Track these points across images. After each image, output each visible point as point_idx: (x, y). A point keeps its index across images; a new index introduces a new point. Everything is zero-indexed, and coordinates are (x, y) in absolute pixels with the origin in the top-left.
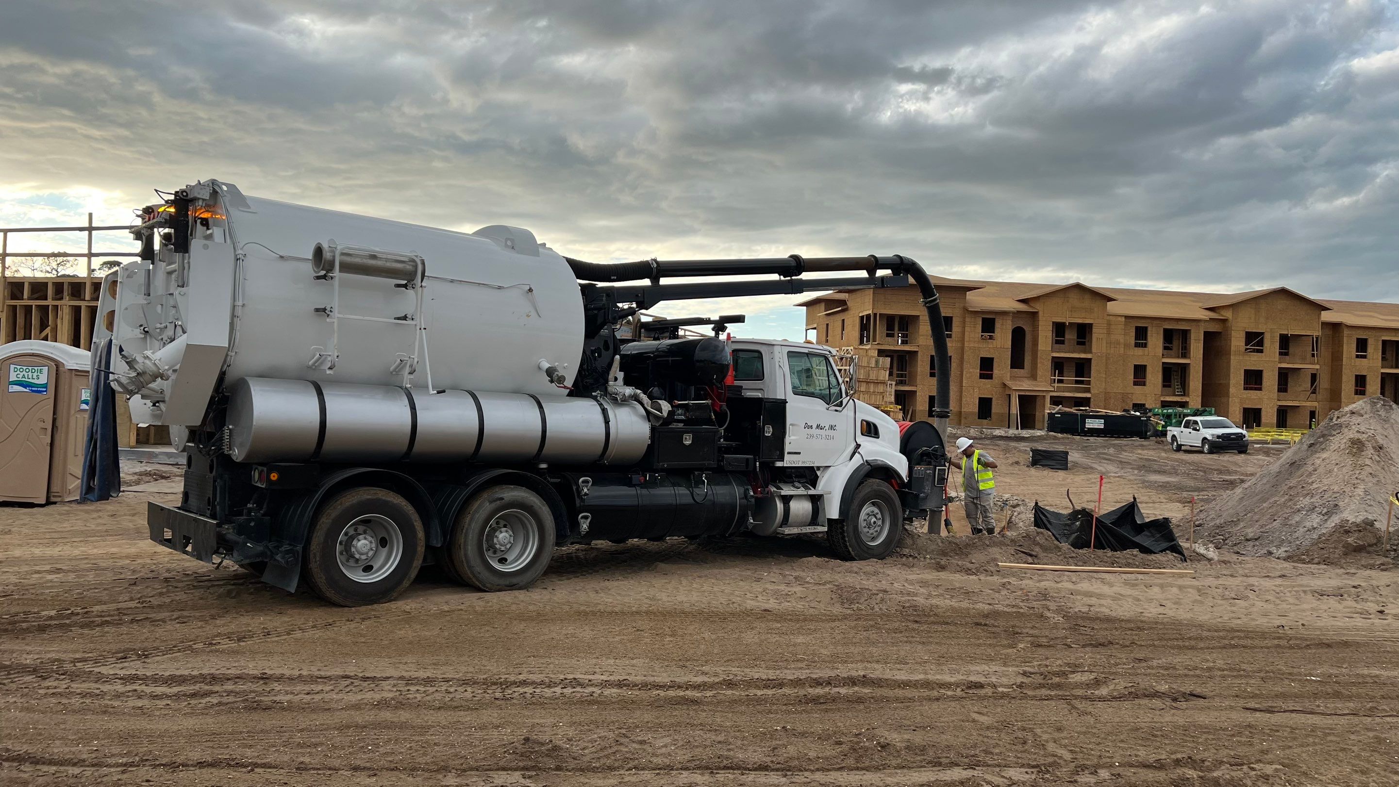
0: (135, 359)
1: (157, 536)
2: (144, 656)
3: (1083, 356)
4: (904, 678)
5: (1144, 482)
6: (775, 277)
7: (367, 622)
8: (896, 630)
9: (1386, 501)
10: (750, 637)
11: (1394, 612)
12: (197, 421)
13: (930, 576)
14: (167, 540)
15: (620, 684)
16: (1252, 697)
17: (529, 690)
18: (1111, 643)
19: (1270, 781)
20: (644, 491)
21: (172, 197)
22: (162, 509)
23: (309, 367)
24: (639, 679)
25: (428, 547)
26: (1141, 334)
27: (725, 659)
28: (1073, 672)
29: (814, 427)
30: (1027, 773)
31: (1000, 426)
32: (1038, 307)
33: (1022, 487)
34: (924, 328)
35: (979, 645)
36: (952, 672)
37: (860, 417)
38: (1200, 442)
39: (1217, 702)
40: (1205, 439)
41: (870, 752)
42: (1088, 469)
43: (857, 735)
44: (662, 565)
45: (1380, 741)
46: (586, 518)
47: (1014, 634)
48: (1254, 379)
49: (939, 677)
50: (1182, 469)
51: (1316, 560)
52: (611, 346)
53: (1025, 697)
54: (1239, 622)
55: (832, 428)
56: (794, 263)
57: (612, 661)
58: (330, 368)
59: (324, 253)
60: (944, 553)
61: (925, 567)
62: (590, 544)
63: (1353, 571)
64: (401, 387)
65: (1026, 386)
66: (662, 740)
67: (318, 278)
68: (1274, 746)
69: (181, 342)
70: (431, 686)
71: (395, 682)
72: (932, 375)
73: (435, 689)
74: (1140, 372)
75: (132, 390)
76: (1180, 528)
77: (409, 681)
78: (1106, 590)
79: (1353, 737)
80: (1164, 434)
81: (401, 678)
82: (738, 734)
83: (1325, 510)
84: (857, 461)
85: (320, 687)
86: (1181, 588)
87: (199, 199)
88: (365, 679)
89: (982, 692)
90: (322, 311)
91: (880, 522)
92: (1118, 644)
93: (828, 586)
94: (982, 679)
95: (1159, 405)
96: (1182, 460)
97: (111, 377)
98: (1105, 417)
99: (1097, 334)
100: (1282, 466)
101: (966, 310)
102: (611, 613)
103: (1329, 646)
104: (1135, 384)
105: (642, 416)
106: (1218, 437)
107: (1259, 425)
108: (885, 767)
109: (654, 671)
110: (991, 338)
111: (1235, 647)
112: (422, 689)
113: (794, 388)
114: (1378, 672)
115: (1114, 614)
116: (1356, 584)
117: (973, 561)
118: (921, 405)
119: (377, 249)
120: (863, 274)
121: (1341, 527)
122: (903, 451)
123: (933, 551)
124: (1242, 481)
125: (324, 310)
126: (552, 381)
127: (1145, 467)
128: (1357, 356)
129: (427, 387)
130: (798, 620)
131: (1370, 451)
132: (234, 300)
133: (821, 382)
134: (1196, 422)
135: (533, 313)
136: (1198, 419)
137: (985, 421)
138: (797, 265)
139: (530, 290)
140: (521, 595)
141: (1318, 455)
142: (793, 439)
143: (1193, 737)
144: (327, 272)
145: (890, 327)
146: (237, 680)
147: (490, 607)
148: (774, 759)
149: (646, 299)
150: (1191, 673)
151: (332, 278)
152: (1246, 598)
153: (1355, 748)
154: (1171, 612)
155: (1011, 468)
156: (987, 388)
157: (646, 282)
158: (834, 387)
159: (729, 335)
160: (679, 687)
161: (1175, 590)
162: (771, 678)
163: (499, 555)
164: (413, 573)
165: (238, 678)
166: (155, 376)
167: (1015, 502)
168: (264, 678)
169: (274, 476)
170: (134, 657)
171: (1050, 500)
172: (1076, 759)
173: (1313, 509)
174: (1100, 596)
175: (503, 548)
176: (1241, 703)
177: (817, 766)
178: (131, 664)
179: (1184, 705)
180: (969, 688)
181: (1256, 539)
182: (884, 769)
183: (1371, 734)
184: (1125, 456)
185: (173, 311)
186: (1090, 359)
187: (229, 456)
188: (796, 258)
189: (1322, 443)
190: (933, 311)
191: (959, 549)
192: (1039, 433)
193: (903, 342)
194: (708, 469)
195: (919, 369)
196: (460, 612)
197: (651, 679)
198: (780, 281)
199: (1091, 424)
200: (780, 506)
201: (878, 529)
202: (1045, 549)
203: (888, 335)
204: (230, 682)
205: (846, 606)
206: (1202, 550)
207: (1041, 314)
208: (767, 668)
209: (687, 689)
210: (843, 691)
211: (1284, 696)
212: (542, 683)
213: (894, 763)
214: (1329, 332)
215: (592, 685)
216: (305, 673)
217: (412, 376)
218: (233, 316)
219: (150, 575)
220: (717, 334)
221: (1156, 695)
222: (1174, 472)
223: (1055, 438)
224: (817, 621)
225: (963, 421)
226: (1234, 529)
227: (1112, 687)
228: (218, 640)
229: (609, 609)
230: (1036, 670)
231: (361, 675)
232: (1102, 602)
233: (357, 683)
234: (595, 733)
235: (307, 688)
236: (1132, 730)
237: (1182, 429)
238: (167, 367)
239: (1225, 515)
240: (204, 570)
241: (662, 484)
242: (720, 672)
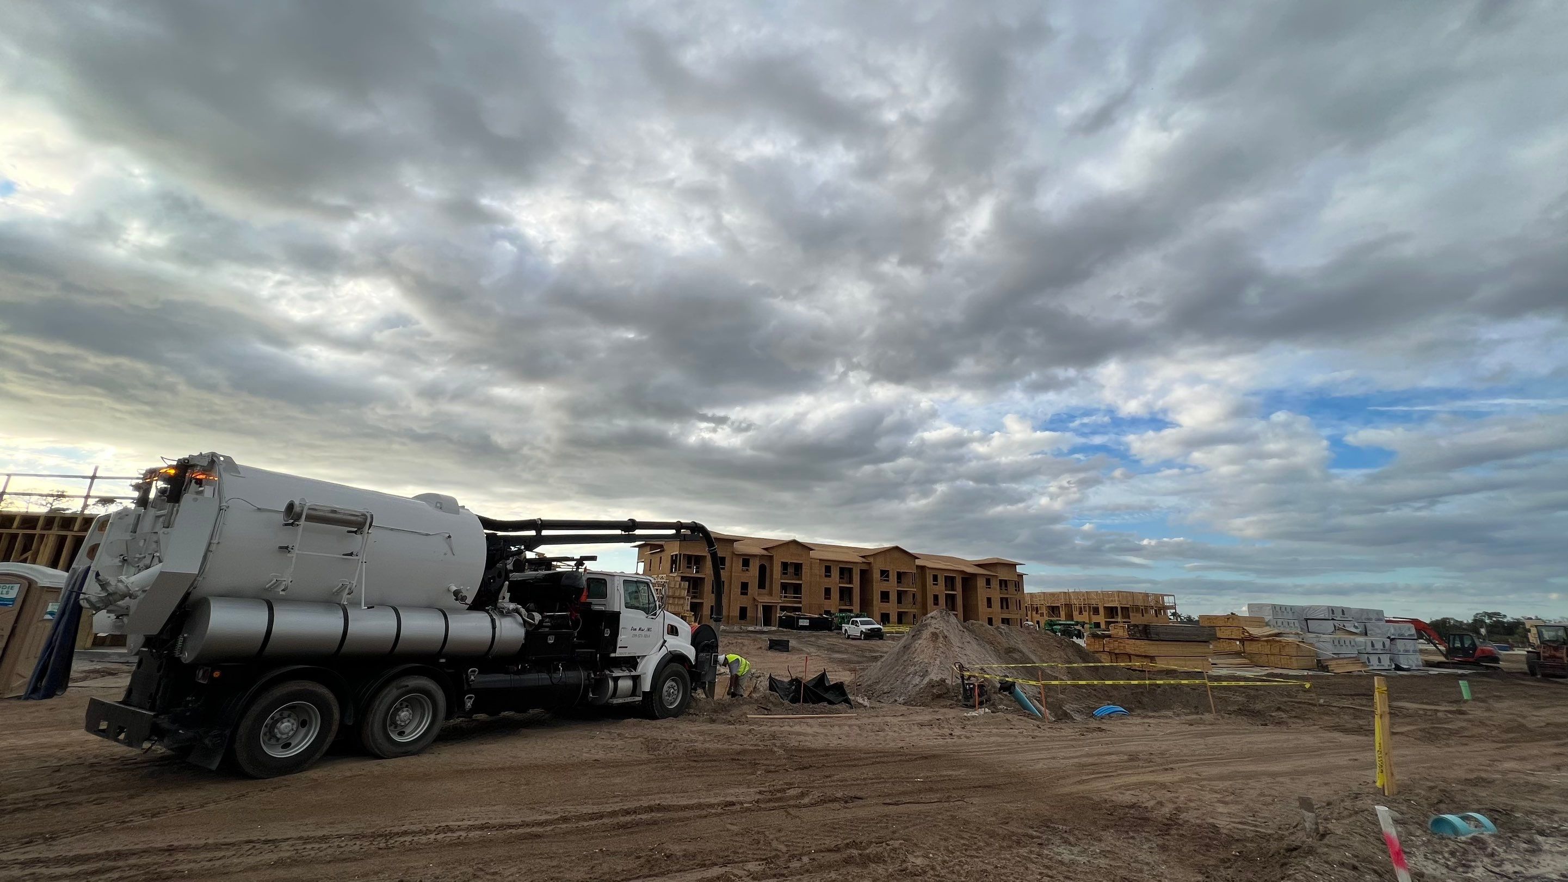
0: (109, 582)
1: (92, 727)
2: (52, 838)
3: (798, 582)
4: (685, 803)
5: (830, 658)
6: (618, 532)
7: (278, 791)
8: (682, 768)
9: (950, 667)
10: (583, 782)
11: (958, 734)
12: (155, 631)
13: (706, 727)
14: (103, 731)
15: (482, 827)
16: (887, 795)
17: (408, 838)
18: (811, 766)
19: (897, 852)
20: (517, 677)
21: (175, 463)
22: (103, 704)
23: (266, 590)
24: (498, 821)
25: (342, 724)
26: (828, 569)
27: (564, 800)
28: (789, 789)
29: (638, 629)
30: (759, 865)
31: (752, 624)
32: (773, 553)
33: (763, 664)
34: (709, 563)
35: (734, 774)
36: (716, 795)
37: (667, 622)
38: (859, 633)
39: (869, 801)
40: (862, 631)
41: (659, 861)
42: (800, 651)
43: (651, 850)
44: (524, 731)
45: (953, 817)
46: (470, 698)
47: (755, 765)
48: (885, 596)
49: (707, 800)
50: (851, 650)
51: (919, 704)
52: (503, 574)
53: (760, 809)
54: (880, 746)
55: (649, 630)
56: (631, 524)
57: (478, 809)
58: (283, 590)
59: (295, 507)
60: (715, 711)
61: (703, 722)
62: (471, 717)
63: (937, 709)
64: (339, 604)
65: (766, 600)
66: (510, 870)
67: (286, 525)
68: (899, 827)
69: (156, 569)
70: (326, 843)
71: (294, 842)
72: (713, 593)
73: (328, 845)
74: (828, 591)
75: (99, 607)
76: (849, 687)
77: (306, 840)
78: (809, 730)
79: (940, 817)
80: (841, 628)
81: (300, 838)
82: (567, 858)
83: (922, 674)
84: (664, 650)
85: (223, 854)
86: (850, 726)
87: (198, 465)
88: (266, 842)
89: (734, 808)
90: (285, 549)
91: (676, 692)
92: (814, 766)
93: (640, 739)
94: (734, 799)
95: (838, 612)
96: (850, 644)
97: (82, 596)
98: (810, 619)
99: (805, 570)
100: (900, 647)
101: (733, 553)
102: (482, 770)
103: (926, 758)
104: (825, 599)
105: (520, 624)
106: (869, 630)
107: (889, 623)
108: (669, 872)
109: (509, 814)
110: (747, 570)
111: (879, 763)
112: (317, 846)
113: (626, 603)
114: (951, 773)
115: (813, 746)
116: (938, 717)
117: (732, 715)
118: (706, 611)
119: (337, 506)
120: (673, 532)
121: (930, 683)
122: (692, 644)
123: (708, 710)
124: (881, 657)
125: (287, 548)
126: (457, 600)
127: (831, 649)
128: (934, 584)
129: (360, 604)
130: (617, 766)
131: (941, 639)
132: (211, 539)
133: (644, 600)
134: (857, 621)
135: (449, 552)
136: (858, 619)
137: (743, 621)
138: (632, 525)
139: (449, 537)
140: (412, 760)
141: (916, 642)
142: (623, 638)
143: (856, 827)
144: (295, 521)
145: (689, 562)
146: (142, 854)
147: (386, 771)
148: (592, 876)
149: (531, 543)
150: (855, 783)
151: (298, 525)
152: (883, 730)
153: (941, 824)
154: (845, 742)
155: (757, 651)
156: (744, 601)
157: (533, 533)
158: (652, 603)
159: (586, 568)
160: (528, 825)
161: (847, 728)
162: (595, 811)
163: (399, 729)
164: (325, 747)
165: (144, 852)
166: (123, 597)
167: (759, 674)
168: (171, 850)
169: (217, 674)
170: (40, 841)
171: (779, 672)
172: (789, 851)
173: (915, 674)
174: (805, 734)
175: (403, 724)
176: (881, 800)
177: (622, 878)
178: (36, 847)
179: (850, 805)
180: (726, 806)
181: (888, 693)
182: (668, 874)
183: (948, 814)
184: (821, 642)
185: (154, 546)
186: (801, 585)
187: (179, 658)
188: (632, 521)
189: (918, 635)
190: (714, 555)
191: (723, 708)
192: (774, 628)
193: (696, 572)
194: (563, 660)
195: (705, 589)
196: (360, 777)
197: (506, 821)
198: (622, 534)
199: (804, 623)
200: (611, 683)
201: (674, 697)
202: (775, 705)
203: (688, 567)
204: (134, 857)
205: (651, 753)
206: (861, 701)
207: (775, 557)
208: (593, 804)
209: (533, 826)
210: (644, 817)
211: (904, 793)
212: (421, 831)
213: (675, 868)
214: (919, 571)
215: (460, 830)
216: (210, 841)
217: (349, 596)
218: (208, 550)
219: (77, 762)
220: (578, 568)
221: (835, 800)
222: (846, 652)
223: (783, 632)
224: (630, 766)
226: (877, 687)
227: (811, 797)
228: (131, 817)
229: (480, 767)
230: (767, 789)
231: (263, 839)
232: (807, 738)
233: (258, 846)
234: (458, 870)
235: (210, 855)
236: (822, 826)
237: (850, 625)
238: (137, 589)
239: (872, 678)
240: (133, 753)
241: (529, 671)
242: (558, 810)
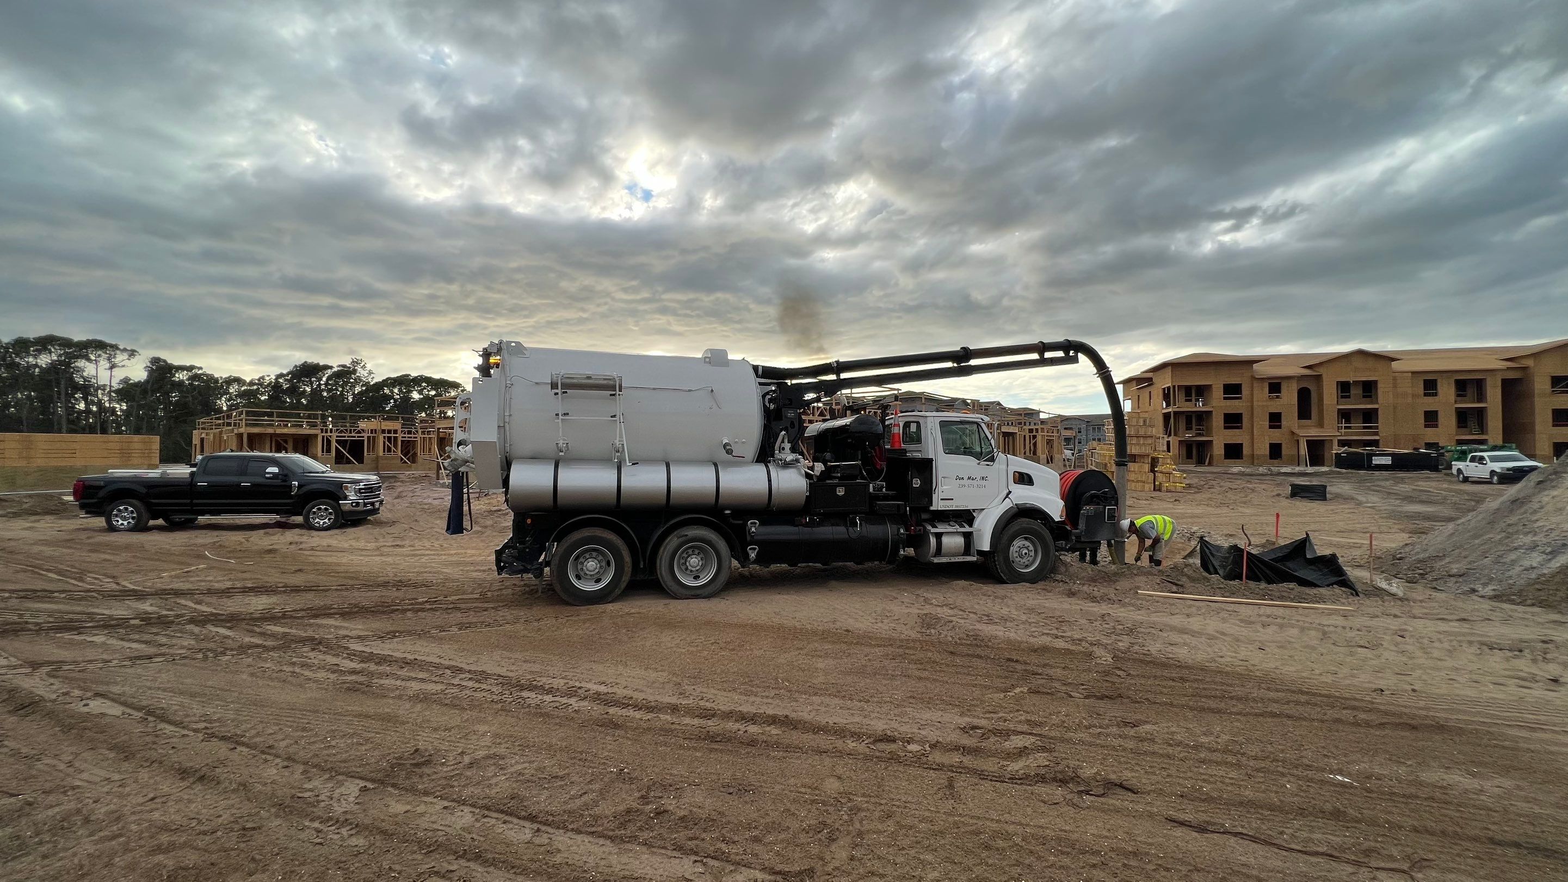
5: (1393, 512)
26: (1431, 385)
29: (966, 478)
37: (1012, 469)
38: (1488, 474)
40: (1493, 471)
48: (1562, 416)
51: (1530, 602)
55: (983, 478)
56: (964, 353)
61: (1059, 593)
74: (1431, 416)
83: (1549, 549)
84: (1008, 504)
91: (1032, 554)
98: (1393, 455)
99: (1383, 388)
104: (1427, 426)
105: (801, 475)
113: (943, 448)
123: (1084, 577)
127: (1412, 497)
134: (1483, 457)
135: (714, 407)
136: (1486, 454)
142: (942, 489)
149: (830, 389)
157: (832, 377)
158: (986, 449)
171: (1218, 532)
181: (1460, 576)
186: (1377, 408)
188: (966, 349)
191: (1107, 576)
194: (860, 513)
198: (954, 367)
199: (1381, 461)
200: (933, 540)
201: (1031, 559)
202: (1193, 580)
206: (1381, 586)
207: (1325, 376)
225: (1256, 461)
226: (1439, 564)
237: (1467, 463)
241: (821, 524)
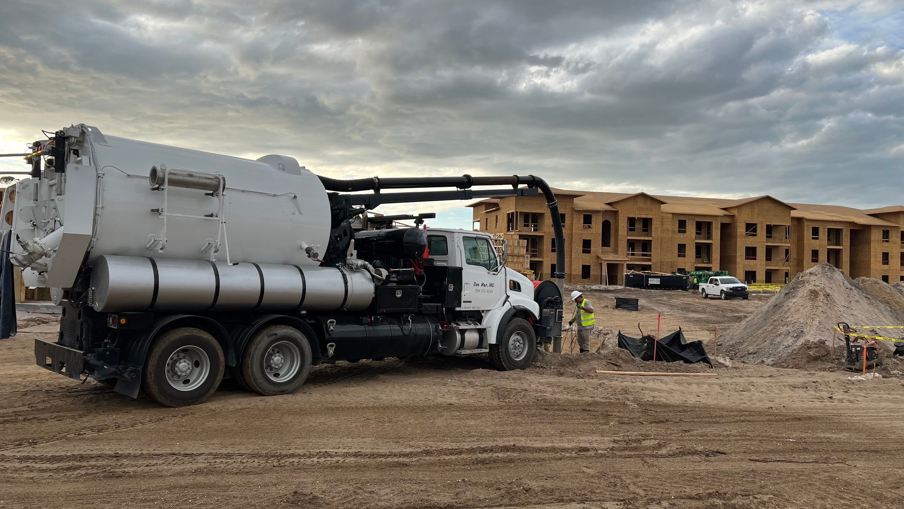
0: (27, 244)
1: (41, 362)
2: (33, 443)
3: (646, 238)
4: (539, 446)
5: (685, 318)
6: (454, 189)
7: (186, 417)
8: (534, 415)
9: (832, 328)
10: (440, 422)
11: (838, 397)
12: (70, 285)
13: (554, 379)
14: (50, 365)
15: (356, 455)
16: (754, 453)
17: (296, 460)
18: (667, 420)
19: (767, 505)
20: (371, 328)
21: (54, 136)
22: (45, 344)
23: (147, 248)
24: (369, 451)
25: (227, 366)
26: (682, 225)
27: (425, 436)
28: (645, 440)
29: (480, 285)
30: (617, 504)
31: (596, 283)
32: (618, 208)
33: (610, 322)
34: (548, 221)
35: (586, 424)
36: (569, 441)
37: (509, 278)
38: (719, 292)
39: (733, 456)
40: (722, 290)
41: (518, 494)
42: (651, 310)
43: (510, 484)
44: (382, 376)
45: (832, 478)
46: (332, 346)
47: (607, 416)
48: (751, 253)
49: (561, 445)
50: (709, 309)
51: (791, 366)
52: (349, 233)
53: (615, 456)
54: (745, 405)
55: (491, 285)
56: (466, 180)
57: (350, 440)
58: (161, 249)
59: (158, 173)
60: (563, 365)
61: (551, 374)
62: (335, 363)
63: (813, 372)
64: (209, 261)
65: (611, 257)
66: (384, 491)
67: (154, 189)
68: (768, 483)
69: (59, 231)
70: (231, 459)
71: (206, 456)
72: (553, 251)
73: (233, 461)
74: (682, 248)
75: (25, 265)
76: (708, 347)
77: (216, 456)
78: (664, 387)
79: (815, 476)
80: (696, 287)
81: (210, 454)
82: (434, 485)
83: (796, 334)
84: (507, 306)
85: (155, 462)
86: (709, 385)
87: (72, 137)
88: (186, 455)
89: (589, 453)
90: (156, 211)
91: (522, 346)
92: (671, 421)
93: (490, 387)
94: (588, 445)
95: (694, 269)
96: (709, 304)
97: (11, 255)
98: (661, 277)
99: (655, 225)
100: (769, 307)
101: (573, 210)
102: (348, 408)
103: (800, 419)
104: (679, 256)
105: (369, 279)
106: (730, 289)
107: (755, 282)
108: (529, 503)
109: (378, 445)
110: (589, 227)
111: (743, 421)
112: (224, 460)
113: (467, 260)
114: (830, 436)
115: (669, 402)
116: (815, 380)
117: (581, 370)
118: (546, 270)
119: (192, 170)
120: (510, 187)
121: (805, 345)
122: (536, 299)
123: (555, 363)
124: (746, 317)
125: (158, 210)
126: (309, 257)
127: (686, 308)
128: (813, 238)
129: (226, 261)
130: (471, 410)
131: (821, 297)
132: (96, 204)
133: (484, 255)
134: (716, 280)
135: (297, 212)
136: (718, 278)
137: (586, 280)
138: (468, 181)
139: (295, 197)
140: (289, 397)
141: (790, 300)
142: (467, 293)
143: (719, 479)
144: (160, 185)
145: (526, 220)
146: (98, 458)
147: (269, 406)
148: (457, 501)
149: (371, 203)
150: (717, 438)
151: (163, 189)
152: (749, 390)
153: (817, 484)
154: (704, 400)
155: (603, 310)
156: (587, 259)
157: (371, 192)
158: (492, 259)
159: (425, 226)
160: (395, 456)
161: (706, 386)
162: (454, 448)
163: (274, 371)
164: (217, 385)
165: (99, 457)
166: (41, 255)
167: (606, 332)
168: (117, 456)
169: (123, 321)
170: (27, 444)
171: (628, 330)
172: (647, 495)
173: (788, 334)
174: (660, 391)
175: (277, 367)
176: (748, 456)
177: (485, 504)
178: (25, 448)
179: (713, 458)
180: (580, 451)
181: (755, 353)
182: (528, 505)
183: (826, 474)
184: (674, 301)
185: (54, 211)
186: (651, 241)
187: (92, 308)
188: (467, 177)
189: (793, 293)
190: (554, 210)
191: (571, 362)
192: (620, 287)
193: (535, 230)
194: (412, 313)
195: (545, 248)
196: (248, 410)
197: (376, 451)
198: (457, 192)
199: (652, 281)
200: (458, 336)
201: (521, 350)
202: (625, 361)
203: (525, 226)
204: (93, 459)
205: (501, 400)
206: (722, 361)
207: (620, 212)
208: (452, 442)
209: (400, 456)
210: (501, 455)
211: (773, 451)
212: (304, 455)
213: (534, 501)
214: (795, 223)
215: (337, 456)
216: (144, 452)
217: (216, 254)
218: (96, 214)
219: (37, 389)
220: (418, 225)
221: (696, 453)
222: (704, 311)
223: (630, 290)
224: (484, 411)
225: (572, 280)
226: (741, 347)
227: (668, 449)
228: (84, 431)
229: (348, 406)
230: (621, 439)
231: (183, 453)
232: (662, 394)
233: (180, 458)
234: (340, 487)
235: (146, 462)
236: (681, 475)
237: (708, 284)
238: (49, 249)
239: (735, 338)
240: (74, 384)
241: (382, 323)
242: (421, 445)
